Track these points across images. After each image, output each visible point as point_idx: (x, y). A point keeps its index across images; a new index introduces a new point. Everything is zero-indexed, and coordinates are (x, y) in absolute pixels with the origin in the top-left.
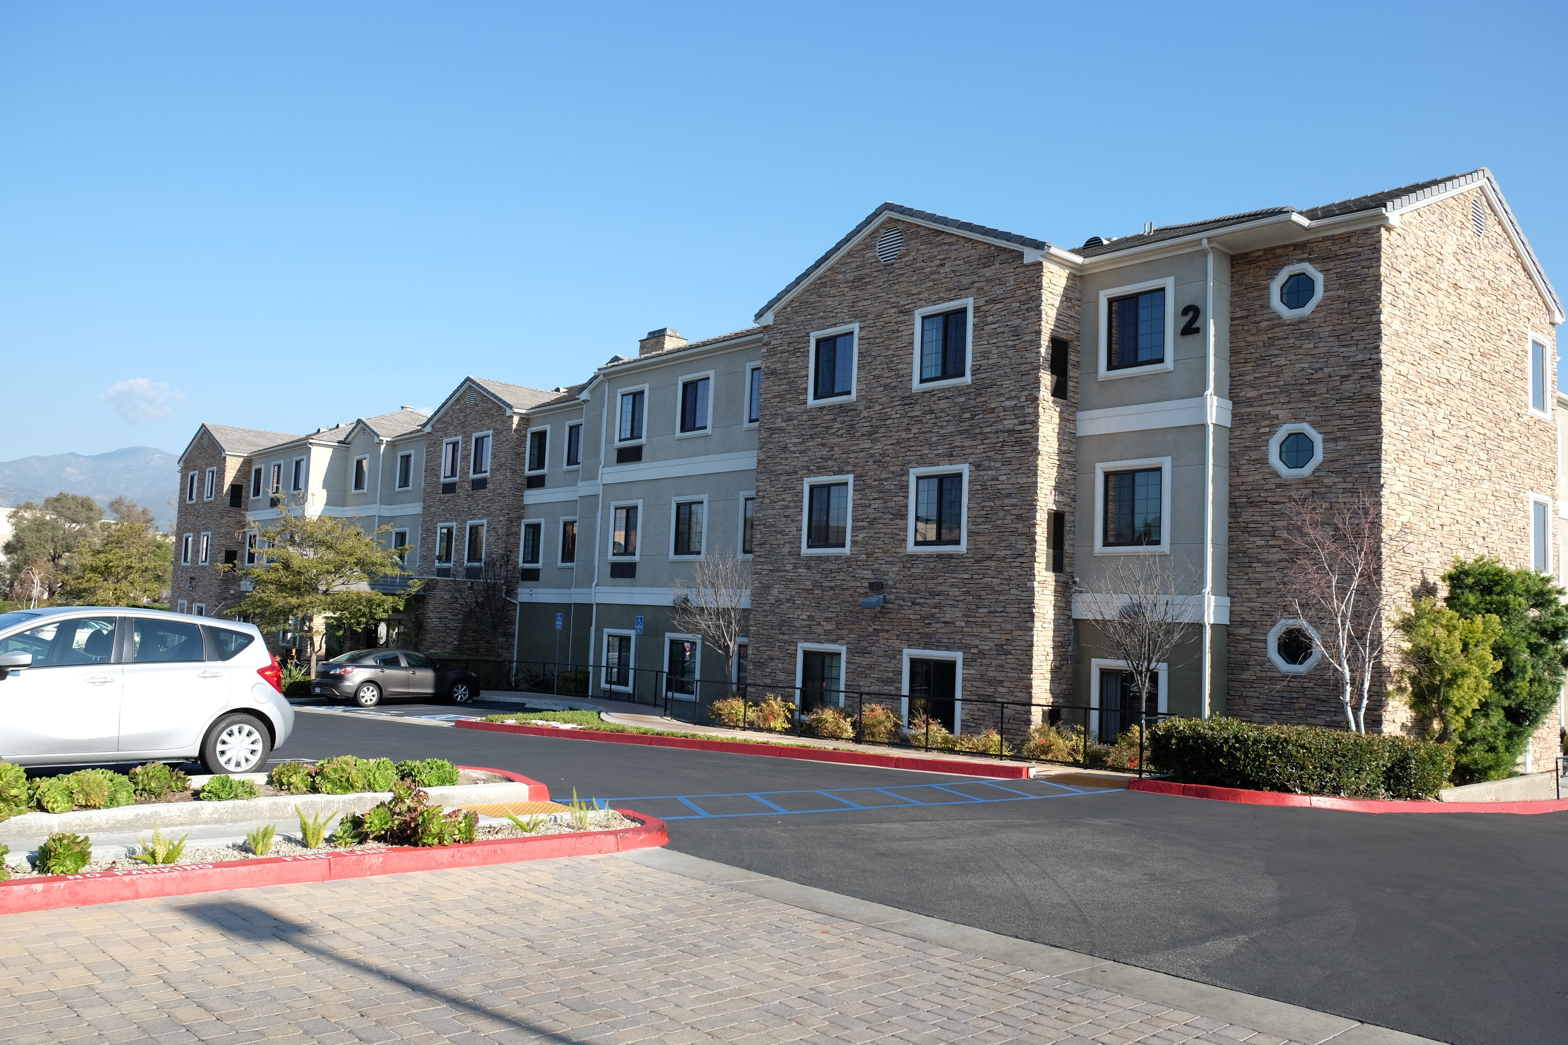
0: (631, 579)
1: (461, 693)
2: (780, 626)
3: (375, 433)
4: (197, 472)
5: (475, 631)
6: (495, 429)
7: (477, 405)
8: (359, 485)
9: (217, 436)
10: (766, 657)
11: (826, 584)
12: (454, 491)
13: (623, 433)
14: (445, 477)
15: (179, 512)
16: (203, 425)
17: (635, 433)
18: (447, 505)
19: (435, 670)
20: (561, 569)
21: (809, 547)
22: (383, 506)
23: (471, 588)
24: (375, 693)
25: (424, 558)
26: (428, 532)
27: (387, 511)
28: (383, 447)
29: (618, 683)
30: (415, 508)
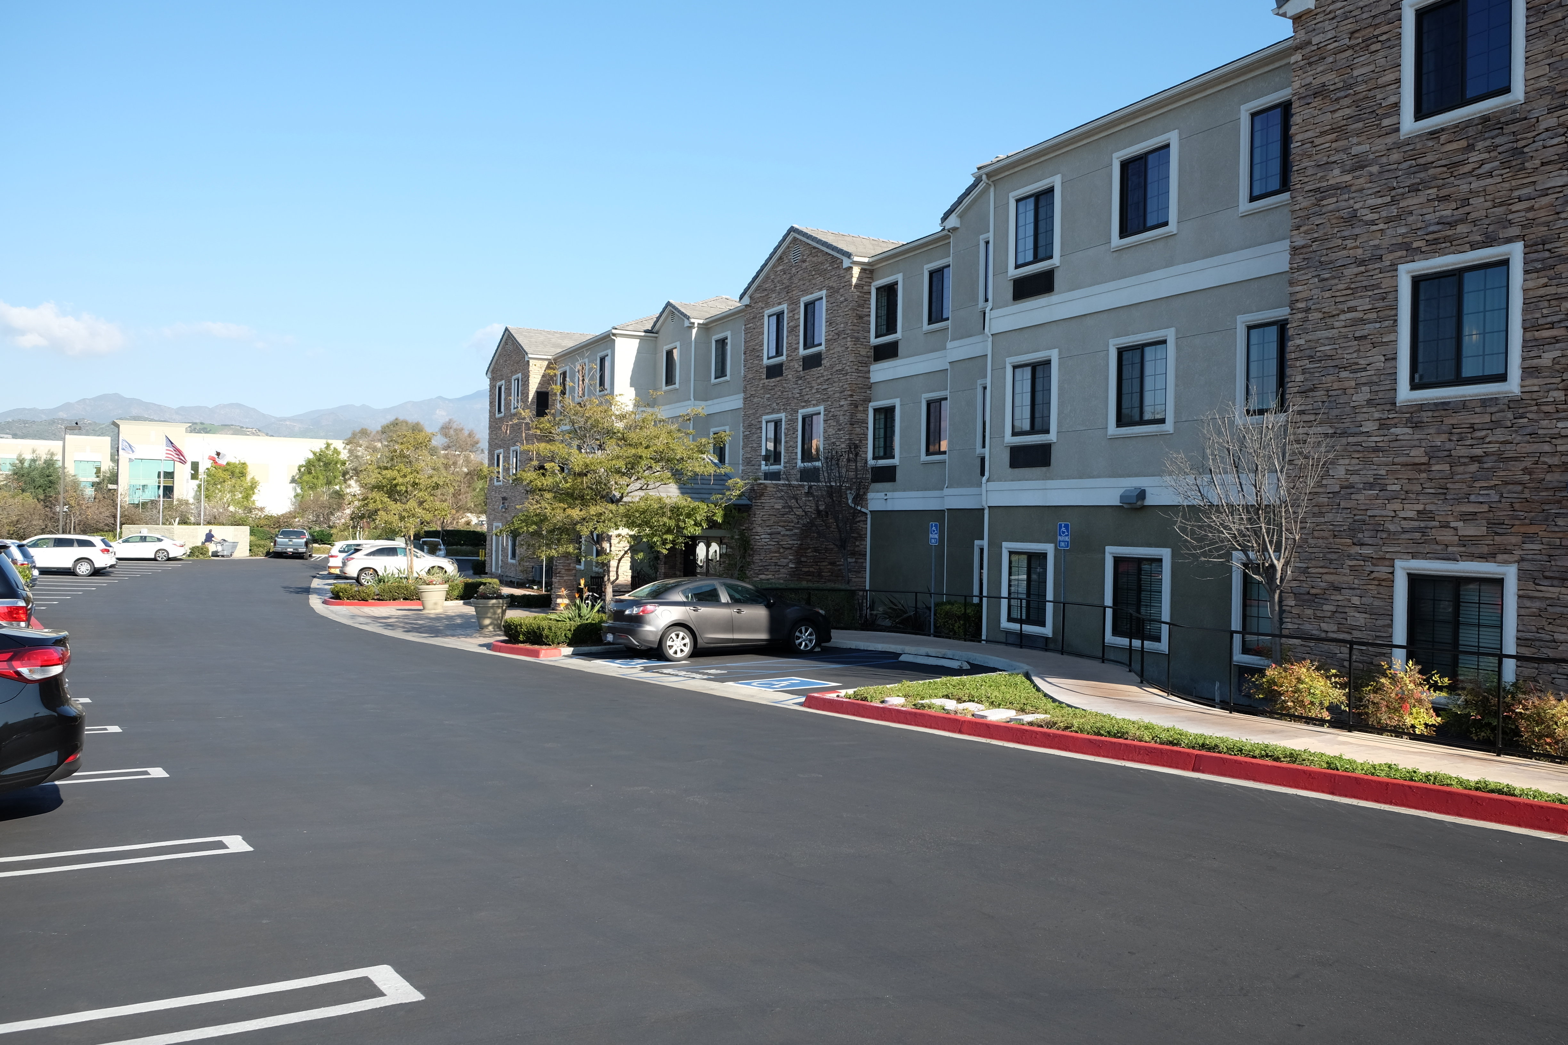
0: (1044, 469)
1: (805, 638)
2: (1353, 531)
3: (685, 315)
4: (503, 381)
5: (816, 550)
6: (829, 288)
7: (804, 261)
8: (670, 380)
9: (520, 339)
10: (1323, 585)
11: (1462, 451)
12: (781, 374)
13: (1020, 255)
14: (769, 358)
15: (490, 428)
16: (506, 329)
17: (1042, 250)
18: (772, 392)
19: (768, 606)
20: (926, 464)
21: (1414, 386)
22: (697, 402)
23: (808, 494)
24: (687, 640)
25: (748, 462)
26: (752, 429)
27: (701, 408)
28: (694, 331)
29: (1029, 621)
30: (735, 402)
